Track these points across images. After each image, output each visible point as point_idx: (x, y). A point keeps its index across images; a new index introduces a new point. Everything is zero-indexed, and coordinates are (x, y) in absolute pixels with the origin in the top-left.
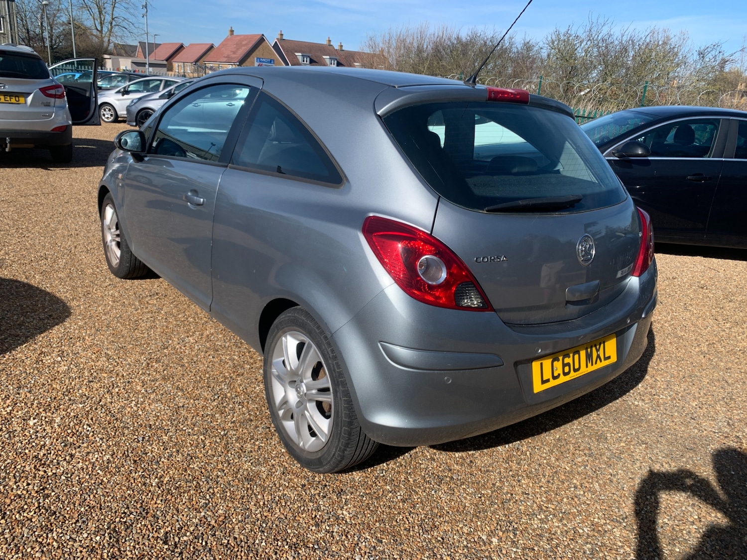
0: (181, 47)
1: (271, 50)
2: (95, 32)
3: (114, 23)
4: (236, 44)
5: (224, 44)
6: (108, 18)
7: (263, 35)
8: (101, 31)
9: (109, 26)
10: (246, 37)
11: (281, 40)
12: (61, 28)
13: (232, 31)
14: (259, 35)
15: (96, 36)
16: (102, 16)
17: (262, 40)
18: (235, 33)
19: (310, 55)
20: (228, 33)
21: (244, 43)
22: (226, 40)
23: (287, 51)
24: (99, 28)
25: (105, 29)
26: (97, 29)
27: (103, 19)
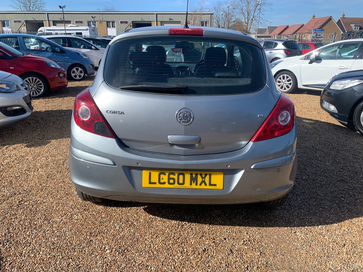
0: (288, 27)
1: (335, 24)
2: (245, 24)
3: (254, 19)
4: (315, 23)
5: (308, 24)
6: (252, 17)
7: (331, 16)
8: (247, 24)
9: (251, 21)
10: (321, 19)
11: (343, 18)
12: (232, 24)
13: (314, 16)
14: (328, 17)
15: (245, 26)
16: (249, 16)
17: (330, 19)
18: (315, 17)
19: (360, 25)
20: (312, 18)
21: (319, 22)
22: (310, 21)
23: (345, 24)
24: (247, 22)
25: (249, 22)
26: (246, 23)
27: (249, 18)
